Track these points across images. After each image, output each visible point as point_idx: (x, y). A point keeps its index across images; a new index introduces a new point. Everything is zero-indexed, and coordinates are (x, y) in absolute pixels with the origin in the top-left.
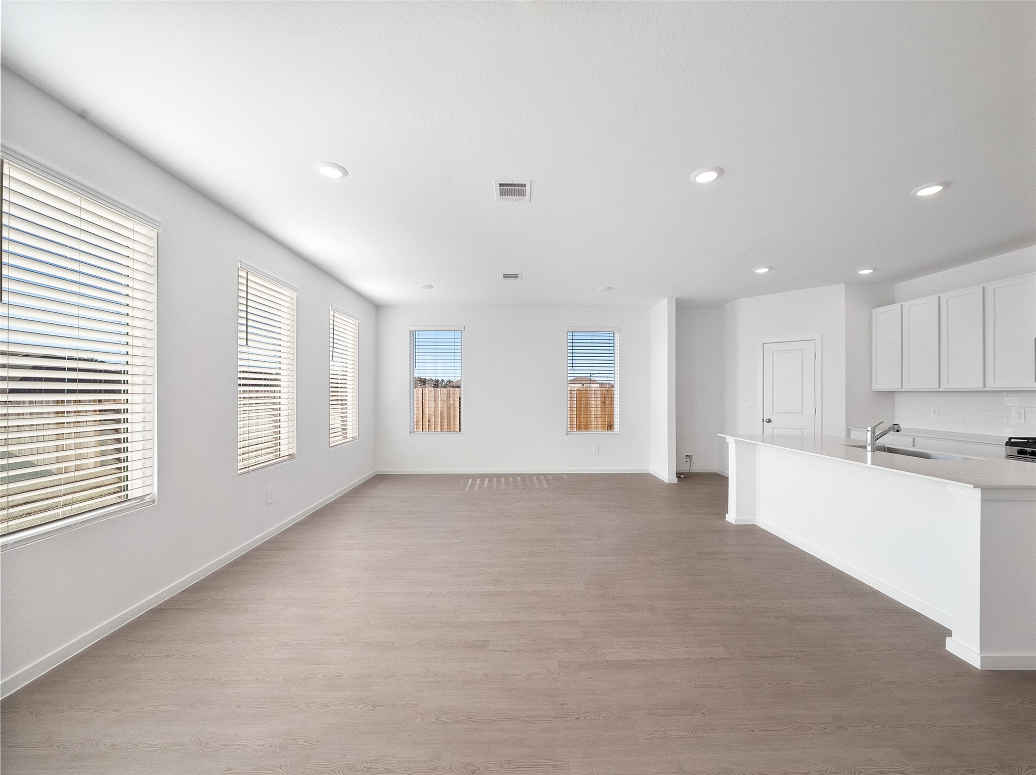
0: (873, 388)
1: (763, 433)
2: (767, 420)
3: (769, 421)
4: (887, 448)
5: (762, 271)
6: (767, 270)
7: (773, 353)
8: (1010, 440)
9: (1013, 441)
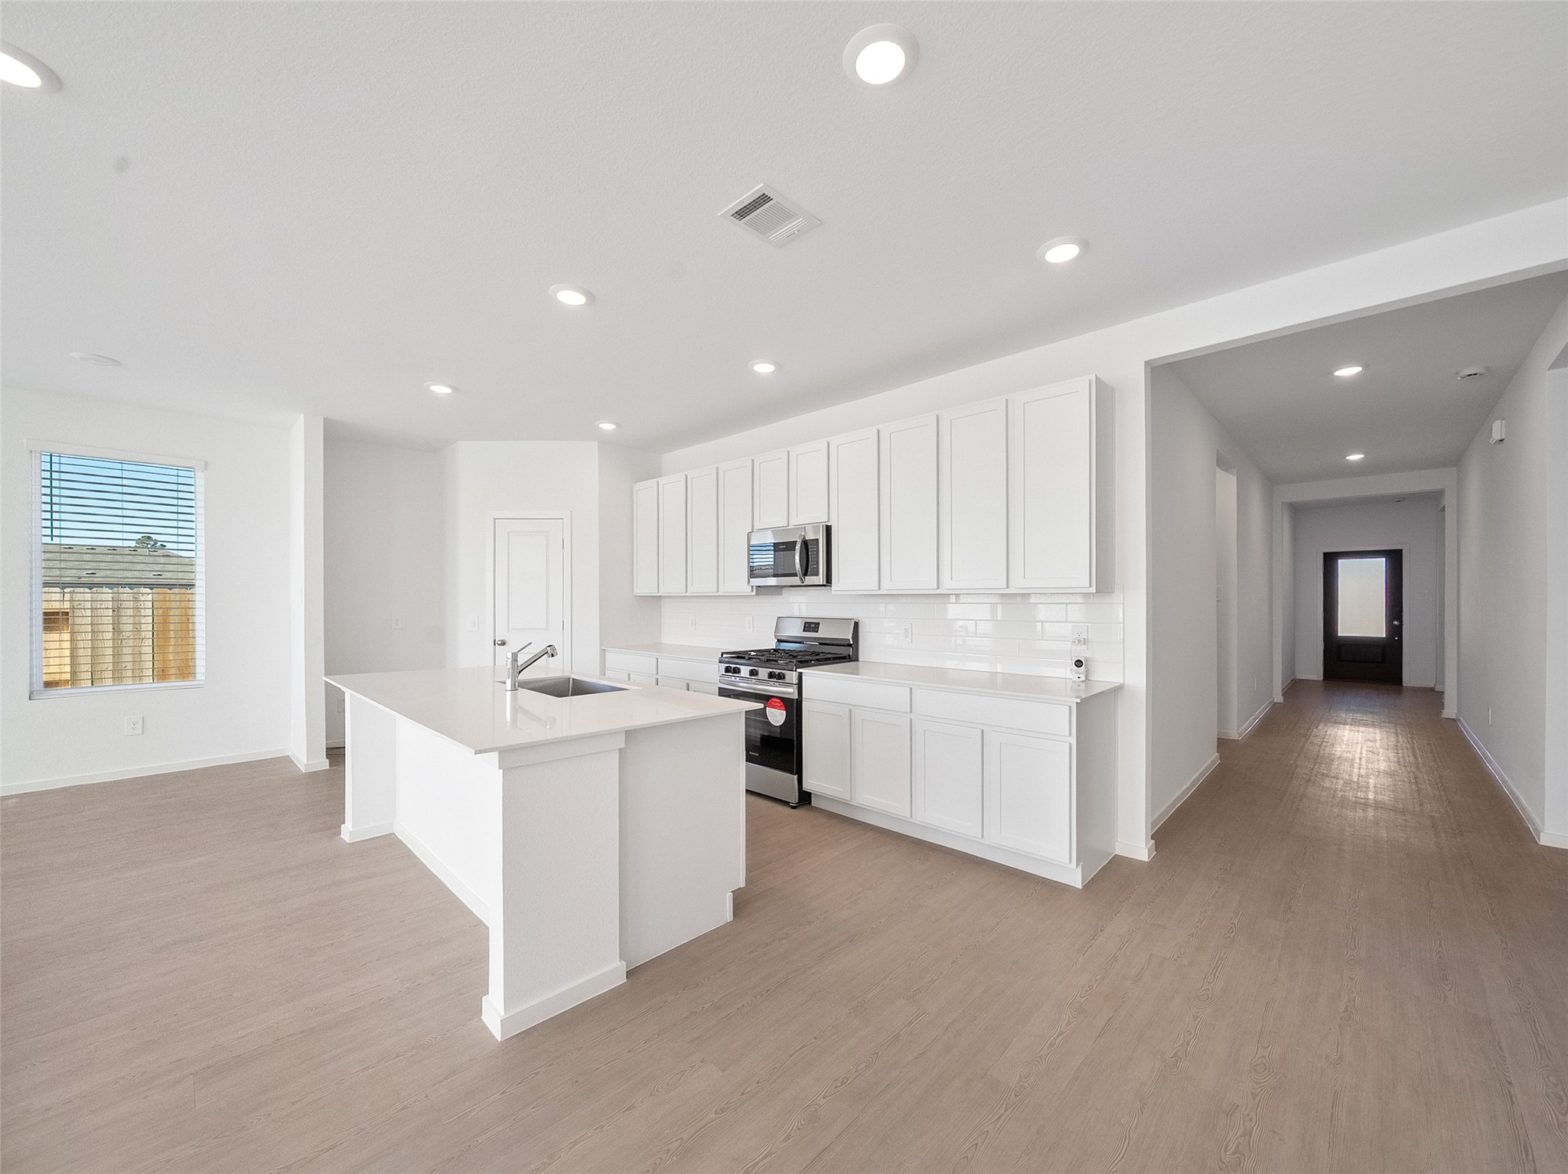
0: (635, 591)
1: (495, 664)
2: (500, 642)
3: (503, 643)
4: (573, 679)
5: (441, 390)
6: (449, 391)
7: (509, 536)
8: (722, 655)
9: (724, 656)
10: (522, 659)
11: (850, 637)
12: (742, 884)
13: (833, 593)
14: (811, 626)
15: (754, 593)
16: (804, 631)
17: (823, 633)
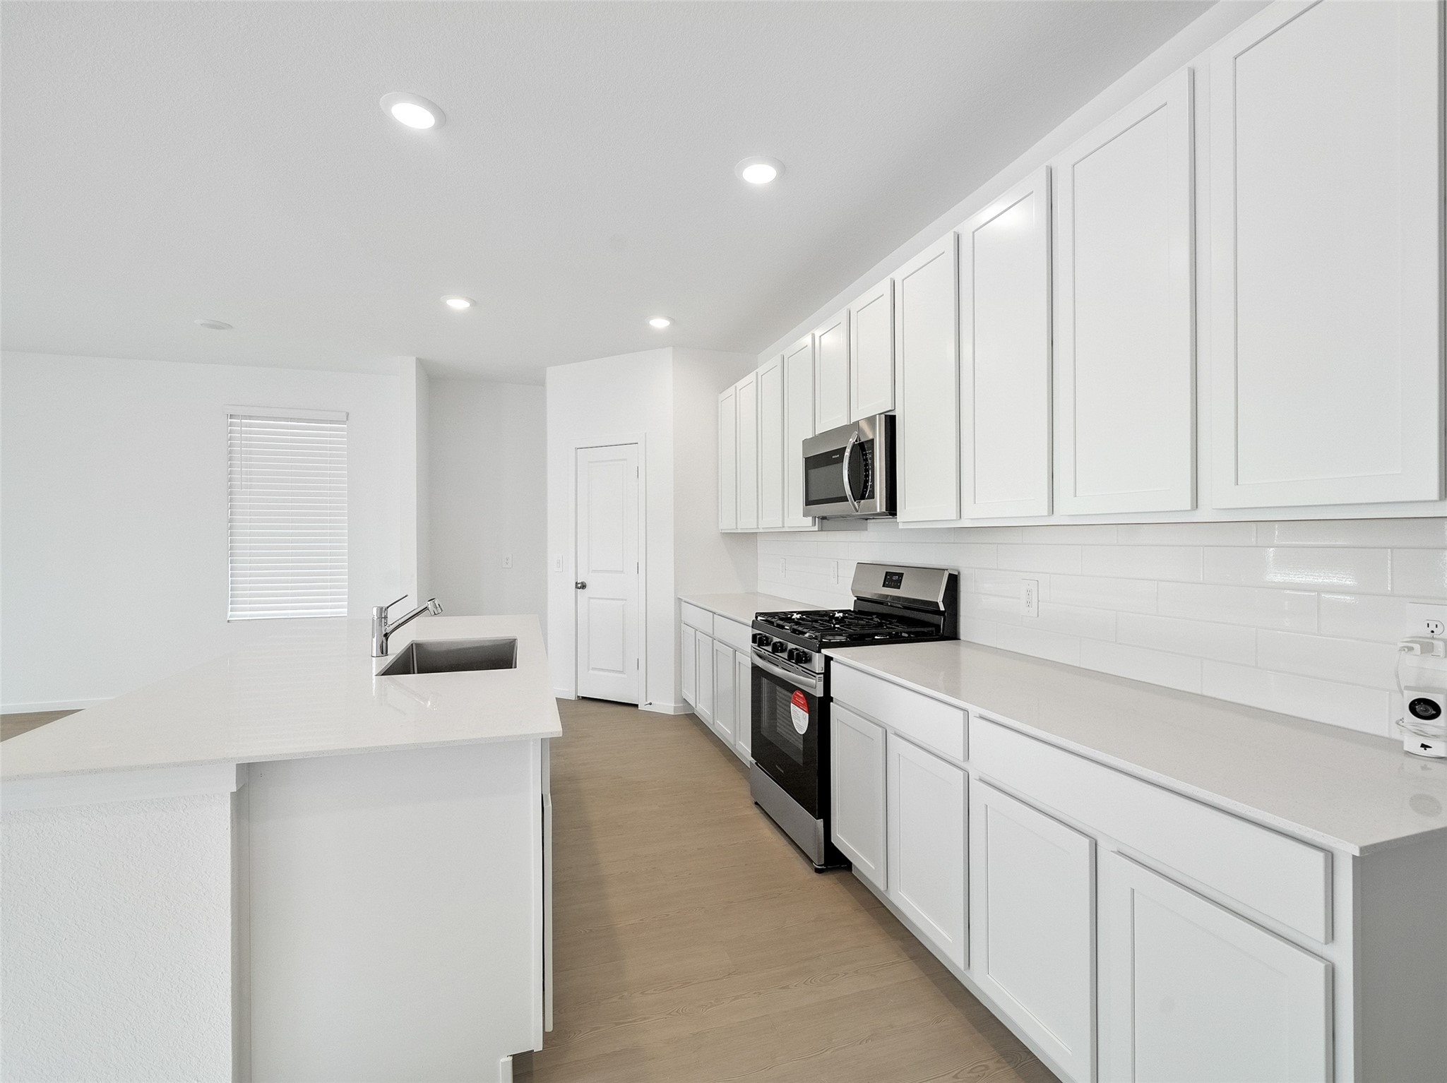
2: (581, 585)
3: (584, 586)
7: (589, 467)
8: (756, 617)
9: (759, 618)
10: (395, 615)
11: (940, 600)
12: (537, 1045)
13: (901, 526)
14: (893, 579)
15: (816, 528)
16: (884, 586)
17: (908, 590)
